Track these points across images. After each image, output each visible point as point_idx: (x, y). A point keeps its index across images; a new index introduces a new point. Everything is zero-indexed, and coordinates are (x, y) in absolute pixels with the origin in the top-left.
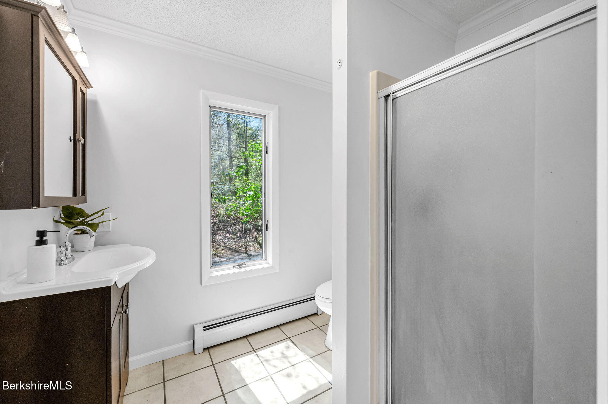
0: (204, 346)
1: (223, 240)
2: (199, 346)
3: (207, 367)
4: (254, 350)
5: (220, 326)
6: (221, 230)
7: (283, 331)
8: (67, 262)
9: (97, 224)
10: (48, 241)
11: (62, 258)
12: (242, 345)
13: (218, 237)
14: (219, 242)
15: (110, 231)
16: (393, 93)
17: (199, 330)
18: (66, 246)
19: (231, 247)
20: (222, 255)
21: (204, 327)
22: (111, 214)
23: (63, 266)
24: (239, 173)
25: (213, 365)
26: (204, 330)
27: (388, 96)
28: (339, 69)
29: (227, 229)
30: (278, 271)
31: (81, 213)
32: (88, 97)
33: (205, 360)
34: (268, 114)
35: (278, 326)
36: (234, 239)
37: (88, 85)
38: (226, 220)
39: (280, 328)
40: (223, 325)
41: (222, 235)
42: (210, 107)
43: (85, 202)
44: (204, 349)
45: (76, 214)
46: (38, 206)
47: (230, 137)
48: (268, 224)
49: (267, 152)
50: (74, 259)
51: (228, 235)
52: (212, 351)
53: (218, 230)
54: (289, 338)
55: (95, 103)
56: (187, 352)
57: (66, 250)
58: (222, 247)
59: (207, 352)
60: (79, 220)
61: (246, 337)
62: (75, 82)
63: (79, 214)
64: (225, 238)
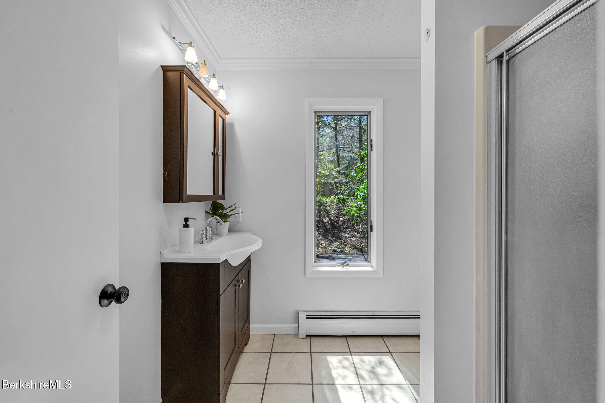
0: (306, 333)
1: (351, 238)
2: (303, 333)
3: (306, 353)
4: (350, 353)
5: (321, 318)
6: (349, 228)
7: (385, 344)
8: (206, 241)
9: (229, 216)
10: (190, 225)
11: (204, 238)
12: (340, 344)
13: (346, 235)
14: (347, 240)
15: (240, 222)
16: (507, 51)
17: (302, 316)
18: (207, 230)
19: (358, 246)
20: (348, 252)
21: (307, 316)
22: (241, 208)
23: (204, 244)
24: (359, 173)
25: (311, 353)
26: (307, 318)
27: (501, 56)
28: (427, 41)
29: (355, 228)
30: (382, 277)
31: (222, 207)
32: (227, 121)
33: (305, 346)
34: (373, 109)
35: (382, 336)
36: (361, 238)
37: (226, 112)
38: (355, 219)
39: (383, 339)
40: (323, 318)
41: (350, 233)
42: (315, 113)
43: (224, 198)
44: (307, 336)
45: (219, 207)
46: (183, 201)
47: (362, 138)
48: (372, 225)
49: (371, 149)
50: (212, 239)
51: (356, 234)
52: (313, 340)
53: (346, 228)
54: (390, 352)
55: (232, 125)
56: (293, 334)
57: (207, 233)
58: (349, 245)
59: (308, 340)
60: (219, 212)
61: (346, 337)
62: (215, 112)
63: (220, 207)
64: (353, 236)
